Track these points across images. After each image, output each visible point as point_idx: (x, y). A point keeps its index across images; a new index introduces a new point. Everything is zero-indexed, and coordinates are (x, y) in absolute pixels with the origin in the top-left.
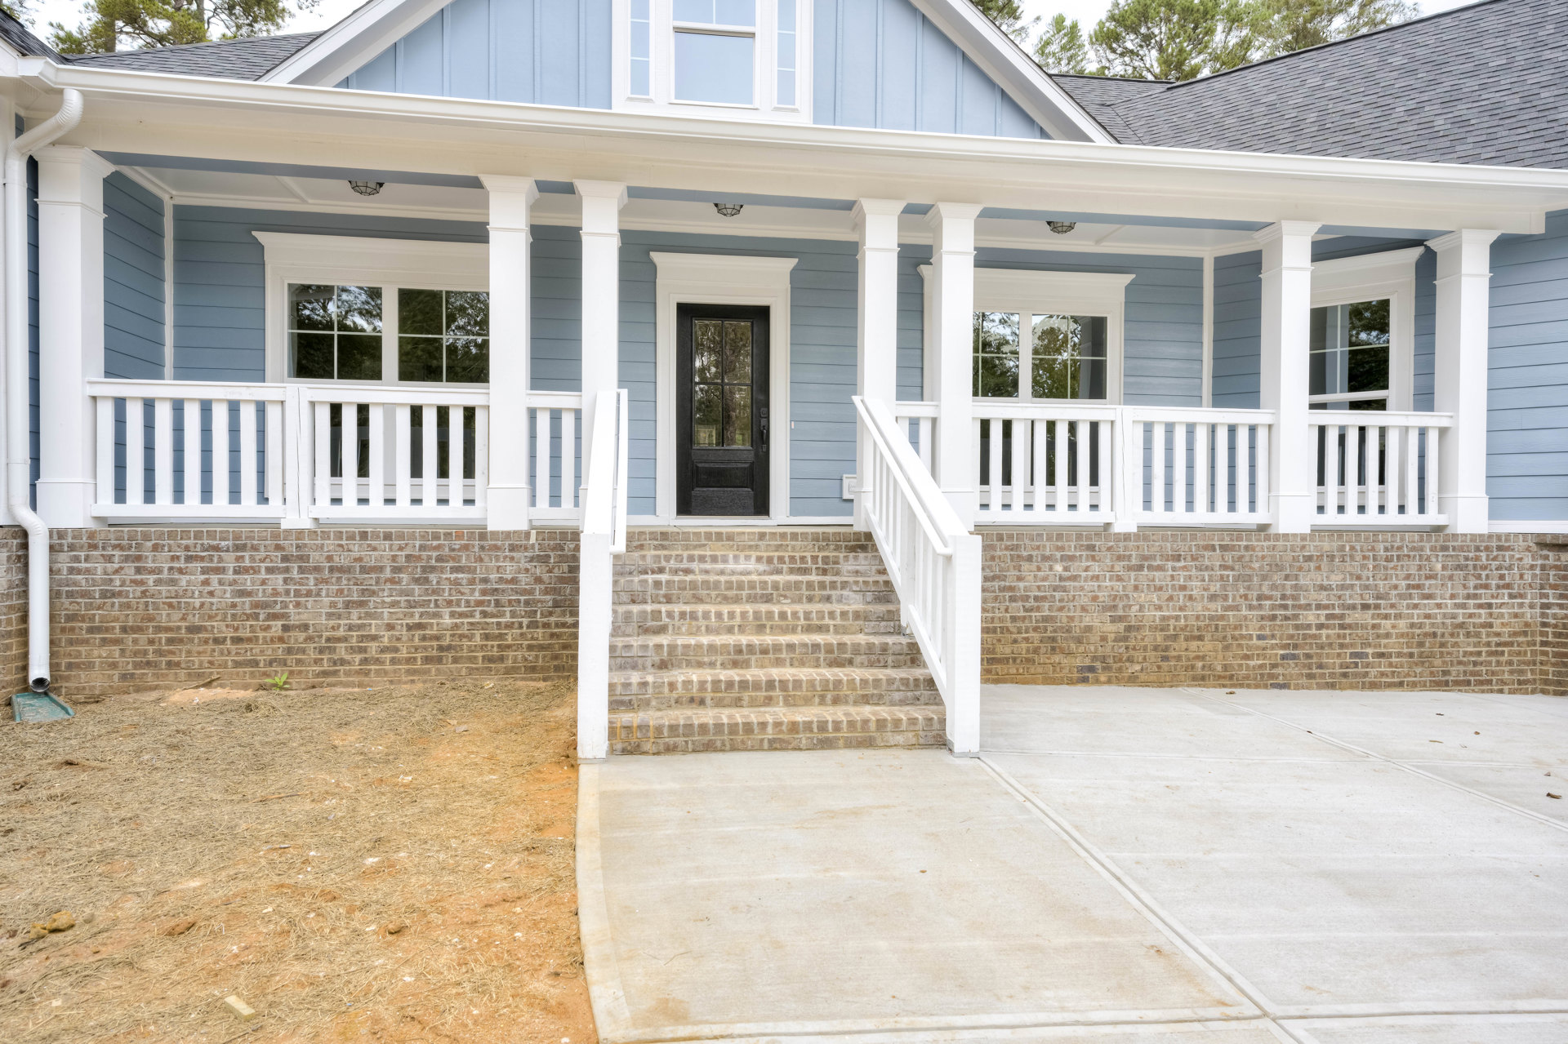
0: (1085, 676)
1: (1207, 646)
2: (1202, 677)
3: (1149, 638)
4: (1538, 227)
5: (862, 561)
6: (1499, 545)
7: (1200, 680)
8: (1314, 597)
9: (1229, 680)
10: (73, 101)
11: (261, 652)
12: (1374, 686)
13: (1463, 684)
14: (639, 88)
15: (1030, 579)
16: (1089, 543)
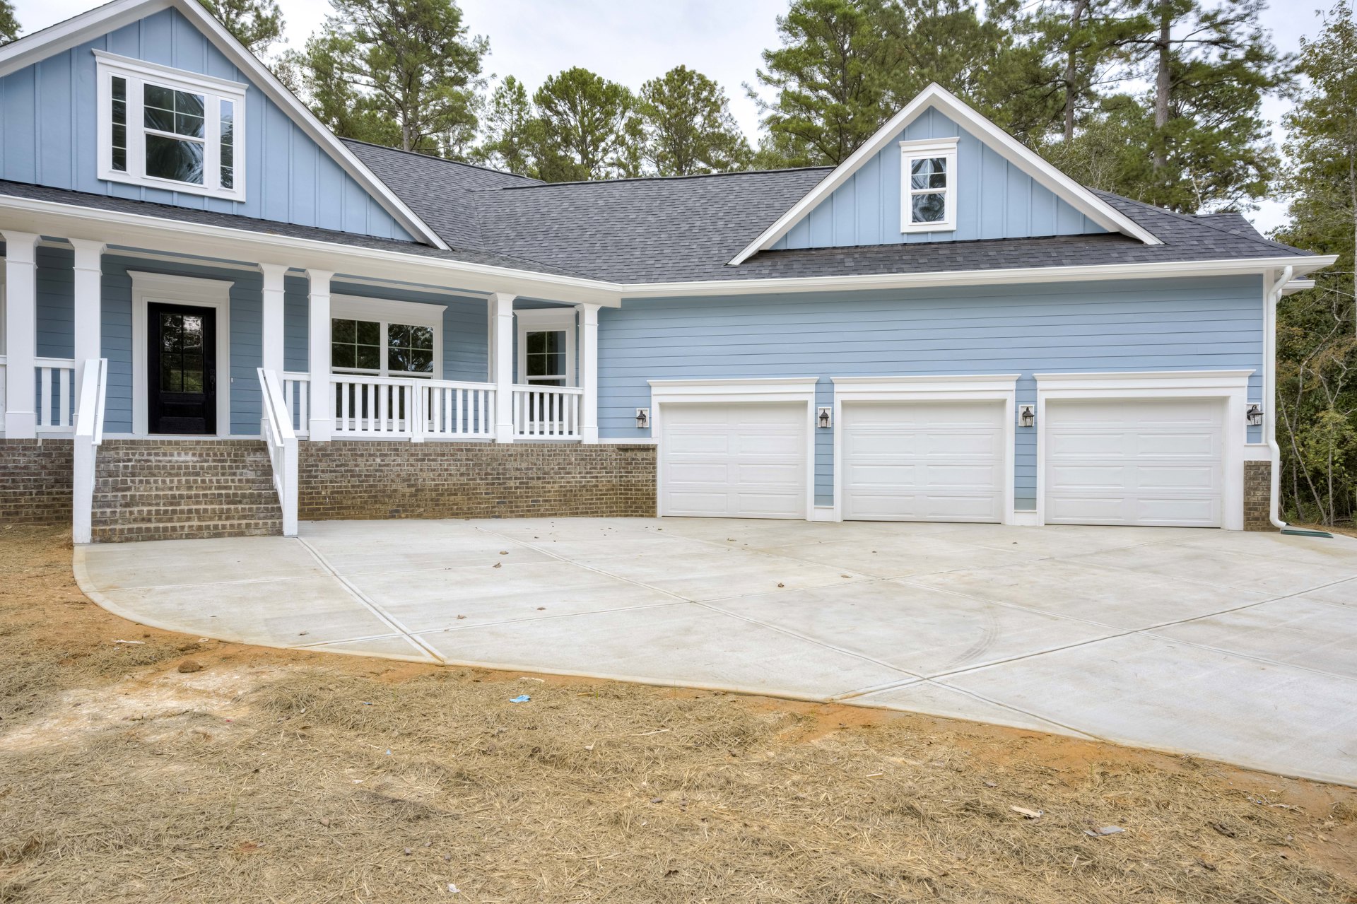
0: (393, 515)
1: (459, 498)
2: (457, 513)
3: (428, 495)
4: (618, 305)
5: (259, 457)
6: (601, 449)
7: (455, 515)
8: (514, 474)
9: (470, 514)
12: (543, 516)
13: (585, 514)
14: (119, 161)
15: (362, 466)
16: (395, 447)
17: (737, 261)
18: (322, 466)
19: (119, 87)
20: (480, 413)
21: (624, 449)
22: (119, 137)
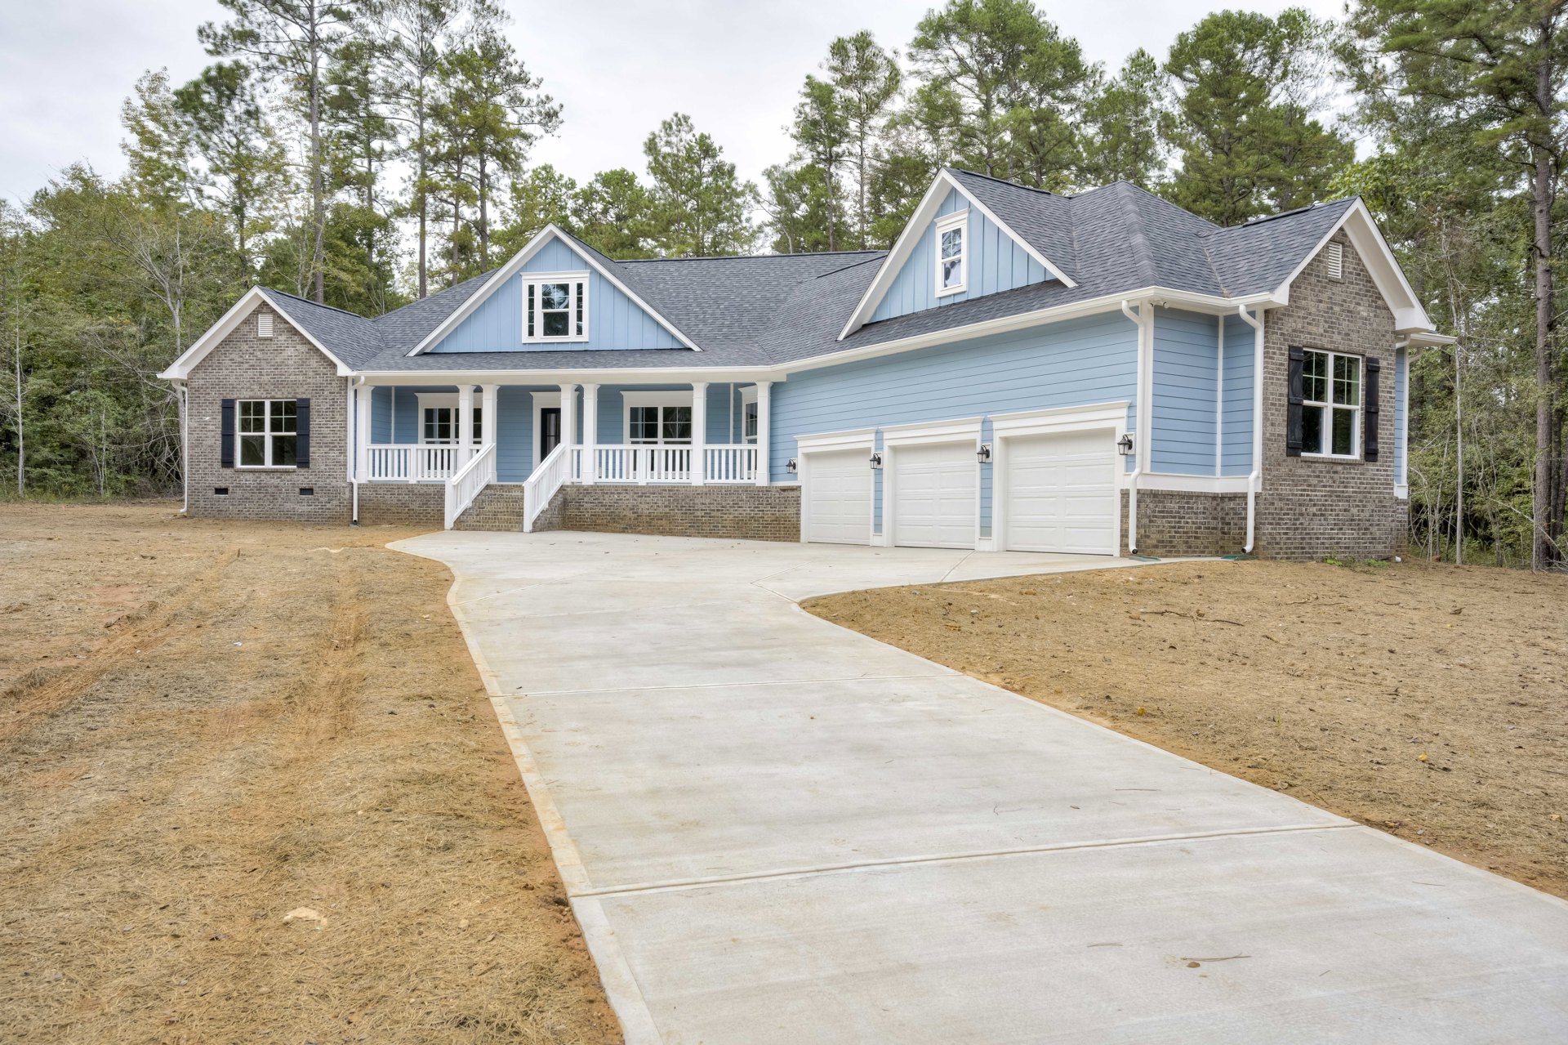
0: (624, 531)
1: (664, 522)
2: (663, 532)
3: (645, 519)
4: (784, 379)
6: (769, 490)
7: (661, 533)
8: (700, 507)
9: (671, 533)
10: (363, 379)
11: (403, 516)
12: (721, 537)
13: (753, 537)
14: (531, 333)
15: (607, 500)
16: (625, 489)
17: (841, 338)
18: (586, 499)
19: (531, 288)
20: (684, 462)
21: (784, 490)
22: (531, 319)
